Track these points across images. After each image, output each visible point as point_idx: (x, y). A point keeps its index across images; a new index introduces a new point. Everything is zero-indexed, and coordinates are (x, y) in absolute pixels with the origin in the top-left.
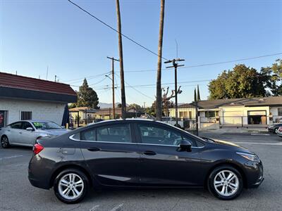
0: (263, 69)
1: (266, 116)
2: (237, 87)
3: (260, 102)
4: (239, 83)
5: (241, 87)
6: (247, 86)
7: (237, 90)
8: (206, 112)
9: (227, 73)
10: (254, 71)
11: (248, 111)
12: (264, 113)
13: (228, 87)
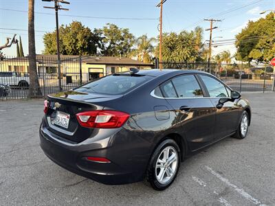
0: (95, 31)
1: (103, 73)
2: (75, 44)
3: (97, 60)
4: (77, 40)
5: (79, 44)
6: (84, 45)
7: (75, 47)
8: (47, 68)
9: (65, 27)
10: (89, 30)
11: (89, 68)
12: (101, 71)
13: (66, 43)
